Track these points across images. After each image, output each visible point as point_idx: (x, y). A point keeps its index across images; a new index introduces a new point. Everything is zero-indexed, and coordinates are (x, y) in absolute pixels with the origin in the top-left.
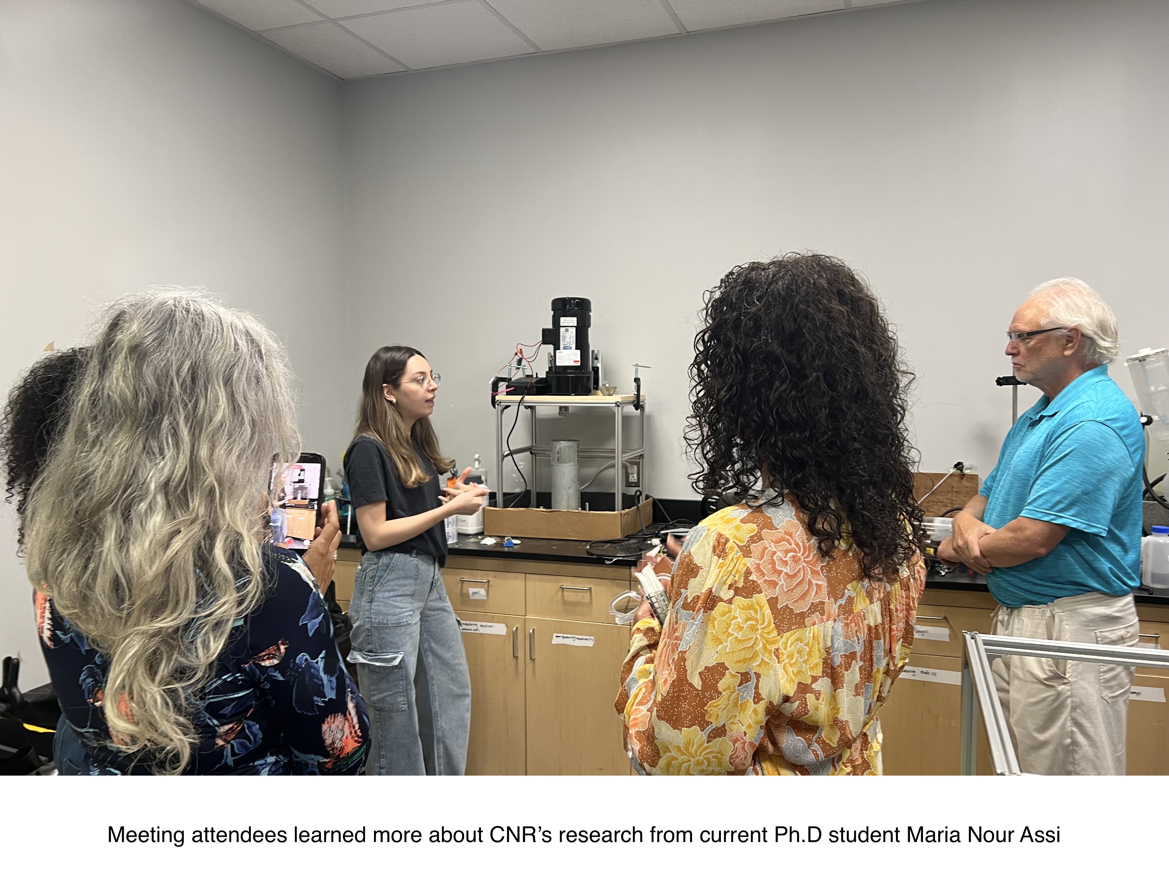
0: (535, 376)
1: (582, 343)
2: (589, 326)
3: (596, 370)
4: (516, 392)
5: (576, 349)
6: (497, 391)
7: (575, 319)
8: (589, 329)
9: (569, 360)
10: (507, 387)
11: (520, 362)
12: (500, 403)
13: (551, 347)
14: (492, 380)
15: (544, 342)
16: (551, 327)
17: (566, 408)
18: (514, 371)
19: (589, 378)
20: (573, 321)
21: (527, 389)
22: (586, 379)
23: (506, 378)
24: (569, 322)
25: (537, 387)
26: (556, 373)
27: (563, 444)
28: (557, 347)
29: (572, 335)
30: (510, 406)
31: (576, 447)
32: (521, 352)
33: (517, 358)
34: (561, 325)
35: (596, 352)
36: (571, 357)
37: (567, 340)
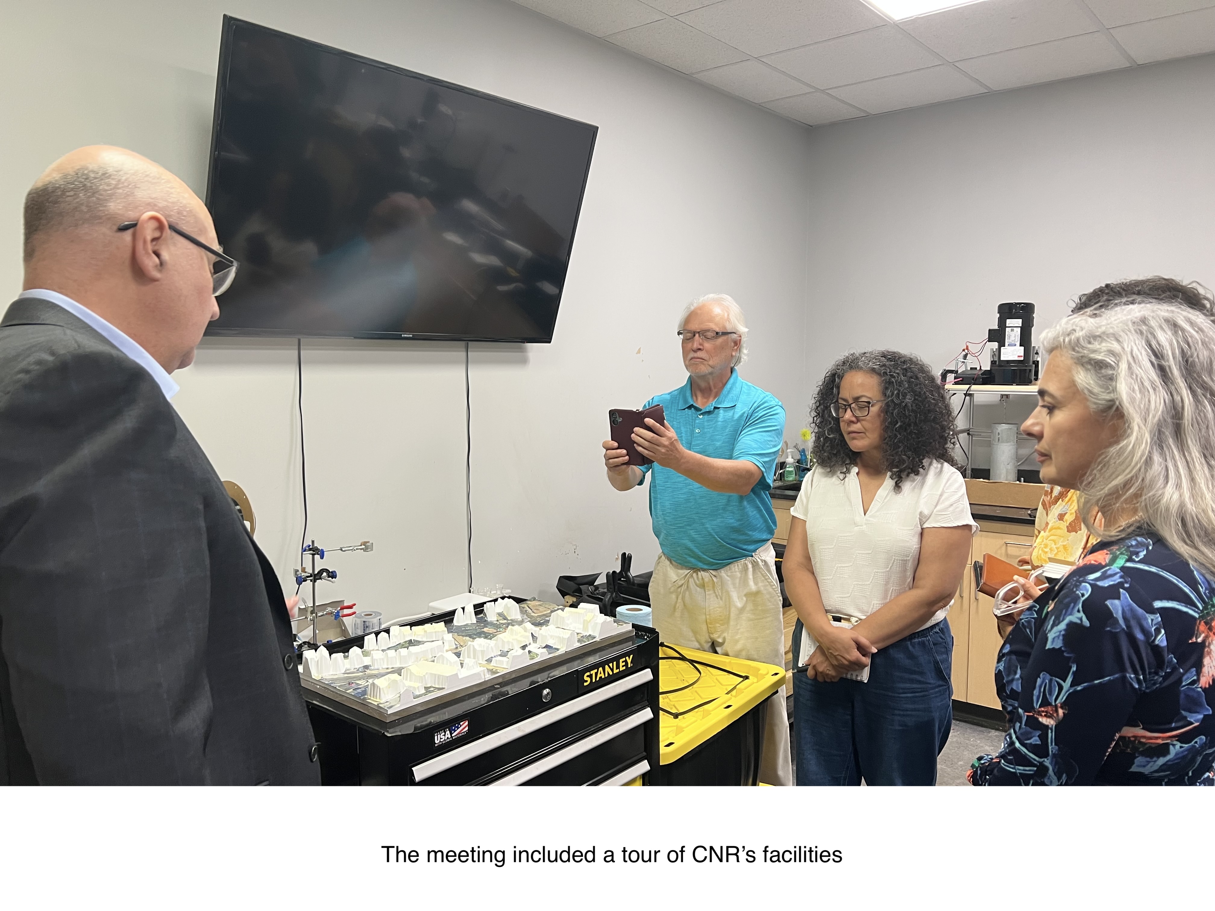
0: (978, 369)
1: (1025, 340)
2: (1033, 326)
3: (1036, 363)
4: (963, 383)
5: (1020, 346)
6: (945, 381)
7: (1021, 320)
8: (1033, 329)
9: (1013, 355)
10: (955, 378)
11: (965, 357)
12: (949, 391)
13: (995, 345)
14: (941, 372)
15: (990, 340)
16: (996, 327)
17: (1007, 396)
18: (960, 364)
19: (1030, 370)
20: (1019, 322)
21: (973, 379)
22: (1028, 371)
23: (954, 371)
24: (1014, 324)
25: (983, 378)
26: (1000, 366)
27: (1004, 426)
28: (1002, 344)
29: (1017, 334)
30: (955, 394)
31: (1016, 429)
32: (967, 349)
33: (964, 353)
34: (1007, 326)
35: (1037, 348)
36: (1015, 353)
37: (1012, 338)
